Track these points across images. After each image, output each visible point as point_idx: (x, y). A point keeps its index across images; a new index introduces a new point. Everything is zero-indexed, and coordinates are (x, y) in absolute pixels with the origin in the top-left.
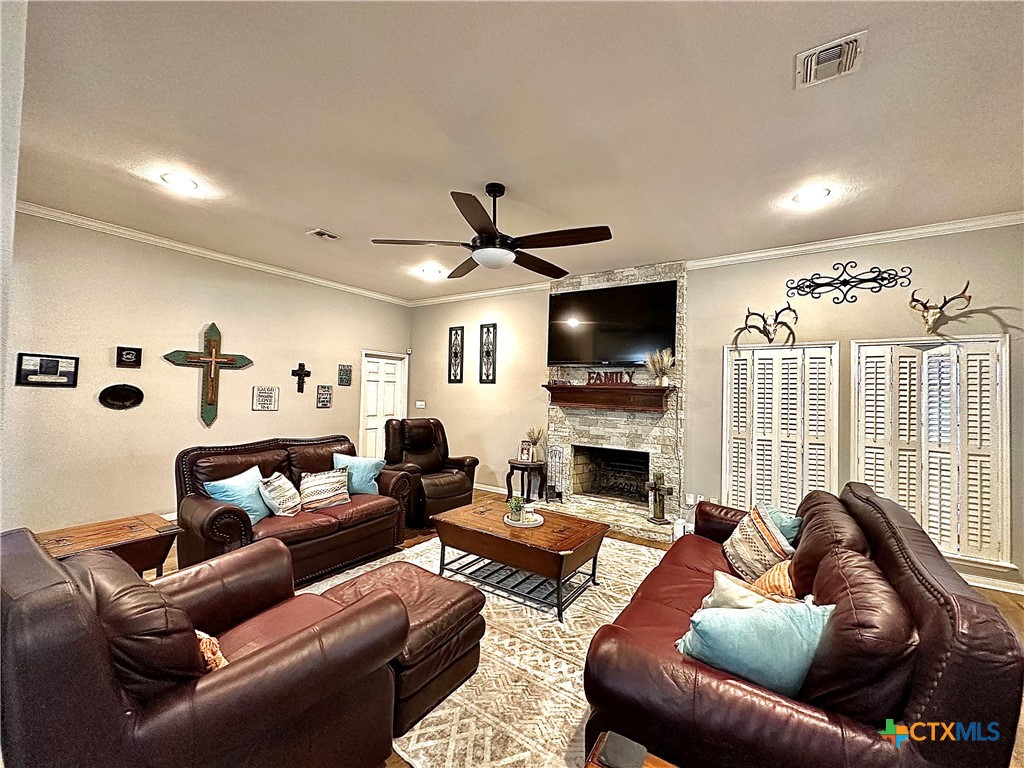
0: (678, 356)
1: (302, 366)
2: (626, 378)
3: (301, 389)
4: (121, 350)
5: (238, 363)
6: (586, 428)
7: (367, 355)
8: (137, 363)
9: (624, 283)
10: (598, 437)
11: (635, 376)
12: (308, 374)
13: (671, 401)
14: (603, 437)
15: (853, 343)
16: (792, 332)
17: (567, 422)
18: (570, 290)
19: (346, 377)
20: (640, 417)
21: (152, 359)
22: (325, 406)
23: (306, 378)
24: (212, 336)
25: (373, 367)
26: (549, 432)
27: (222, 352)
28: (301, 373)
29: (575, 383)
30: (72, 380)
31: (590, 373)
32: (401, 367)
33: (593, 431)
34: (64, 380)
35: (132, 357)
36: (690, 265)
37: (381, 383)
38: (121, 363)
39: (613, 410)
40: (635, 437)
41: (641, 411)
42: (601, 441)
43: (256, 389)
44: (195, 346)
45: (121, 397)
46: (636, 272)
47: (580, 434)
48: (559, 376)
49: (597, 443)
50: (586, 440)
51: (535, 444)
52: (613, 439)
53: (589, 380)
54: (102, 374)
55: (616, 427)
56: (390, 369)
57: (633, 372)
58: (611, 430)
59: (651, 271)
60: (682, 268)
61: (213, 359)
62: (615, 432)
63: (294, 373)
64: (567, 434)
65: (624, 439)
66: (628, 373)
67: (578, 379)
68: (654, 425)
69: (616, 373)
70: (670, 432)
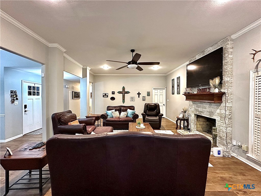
0: (225, 79)
1: (139, 92)
2: (208, 90)
3: (139, 97)
4: (112, 92)
5: (128, 93)
6: (198, 108)
7: (154, 89)
8: (114, 94)
11: (211, 89)
12: (140, 94)
13: (224, 99)
17: (193, 106)
18: (193, 61)
19: (149, 94)
20: (213, 105)
21: (116, 93)
22: (144, 100)
23: (140, 95)
24: (124, 88)
25: (156, 91)
26: (189, 109)
27: (125, 91)
28: (139, 94)
29: (195, 93)
31: (198, 89)
32: (164, 91)
33: (200, 109)
34: (107, 96)
35: (113, 93)
36: (233, 37)
37: (159, 95)
38: (112, 94)
39: (205, 102)
40: (211, 113)
42: (202, 113)
43: (131, 97)
44: (121, 90)
45: (113, 99)
47: (196, 110)
48: (189, 90)
49: (201, 114)
50: (198, 112)
51: (185, 112)
52: (205, 113)
53: (198, 91)
54: (111, 95)
56: (161, 92)
58: (204, 109)
59: (216, 46)
61: (123, 92)
63: (138, 94)
64: (193, 110)
65: (208, 113)
67: (195, 91)
68: (218, 108)
69: (205, 88)
70: (223, 112)
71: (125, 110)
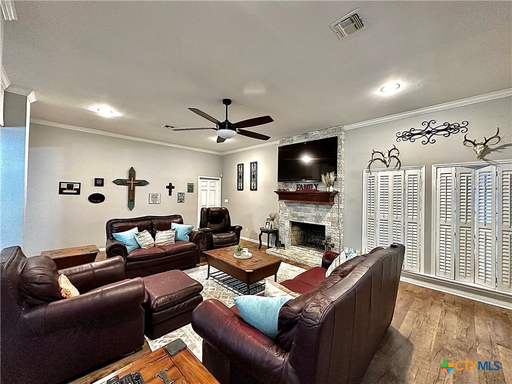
0: (339, 175)
1: (170, 184)
2: (314, 188)
3: (170, 194)
4: (96, 179)
5: (143, 183)
6: (296, 213)
7: (200, 178)
8: (102, 185)
9: (313, 139)
10: (301, 217)
11: (318, 186)
12: (173, 187)
13: (336, 199)
14: (303, 217)
15: (433, 166)
16: (399, 161)
17: (287, 210)
18: (288, 144)
19: (191, 188)
20: (322, 207)
21: (108, 183)
22: (181, 202)
23: (172, 190)
24: (132, 172)
25: (205, 184)
26: (280, 215)
27: (136, 179)
28: (170, 187)
29: (291, 190)
30: (78, 192)
31: (297, 185)
32: (218, 183)
33: (299, 214)
34: (75, 192)
35: (100, 182)
36: (346, 128)
37: (208, 191)
38: (96, 185)
39: (308, 204)
40: (319, 218)
41: (321, 204)
42: (303, 219)
43: (150, 195)
44: (125, 177)
45: (97, 198)
46: (318, 133)
47: (294, 215)
48: (282, 186)
49: (301, 220)
50: (296, 219)
51: (273, 220)
52: (309, 218)
53: (297, 188)
54: (90, 189)
55: (310, 212)
56: (213, 184)
57: (318, 184)
58: (308, 214)
59: (326, 132)
60: (340, 129)
61: (132, 182)
62: (310, 214)
63: (167, 187)
64: (287, 216)
65: (314, 218)
66: (315, 185)
67: (292, 188)
68: (327, 211)
69: (310, 185)
70: (335, 215)
71: (167, 227)
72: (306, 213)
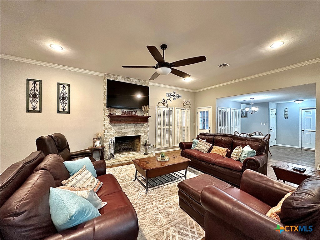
2: (134, 113)
6: (120, 130)
9: (133, 83)
10: (125, 133)
11: (137, 113)
14: (127, 133)
16: (167, 104)
17: (113, 129)
20: (139, 125)
31: (122, 111)
33: (123, 131)
39: (130, 123)
40: (137, 131)
41: (138, 123)
42: (126, 134)
47: (118, 133)
49: (124, 135)
50: (121, 134)
52: (130, 133)
53: (122, 113)
55: (131, 129)
59: (141, 82)
60: (148, 84)
64: (113, 133)
65: (133, 132)
66: (135, 112)
67: (118, 113)
68: (142, 127)
69: (131, 112)
70: (146, 129)
72: (128, 130)
